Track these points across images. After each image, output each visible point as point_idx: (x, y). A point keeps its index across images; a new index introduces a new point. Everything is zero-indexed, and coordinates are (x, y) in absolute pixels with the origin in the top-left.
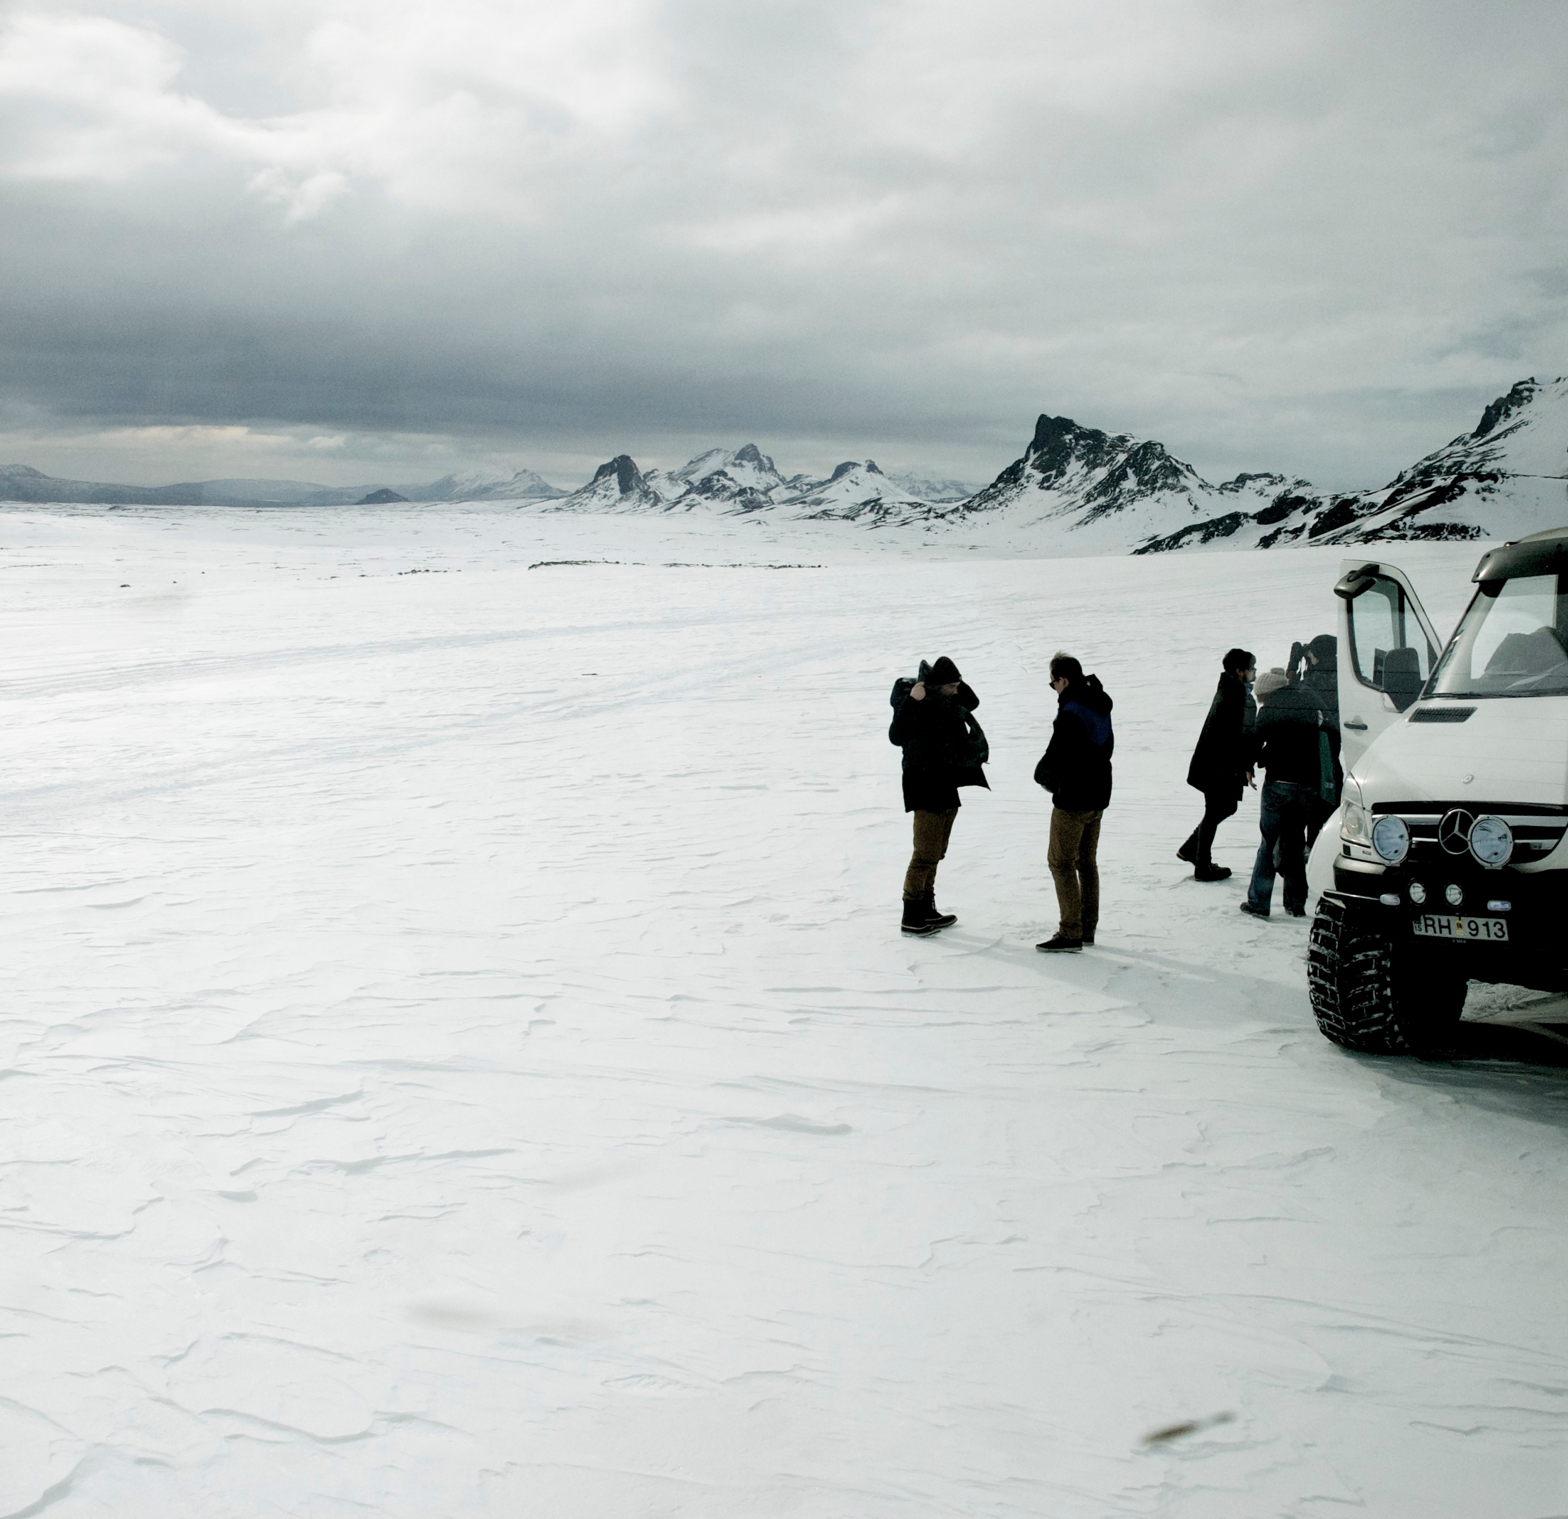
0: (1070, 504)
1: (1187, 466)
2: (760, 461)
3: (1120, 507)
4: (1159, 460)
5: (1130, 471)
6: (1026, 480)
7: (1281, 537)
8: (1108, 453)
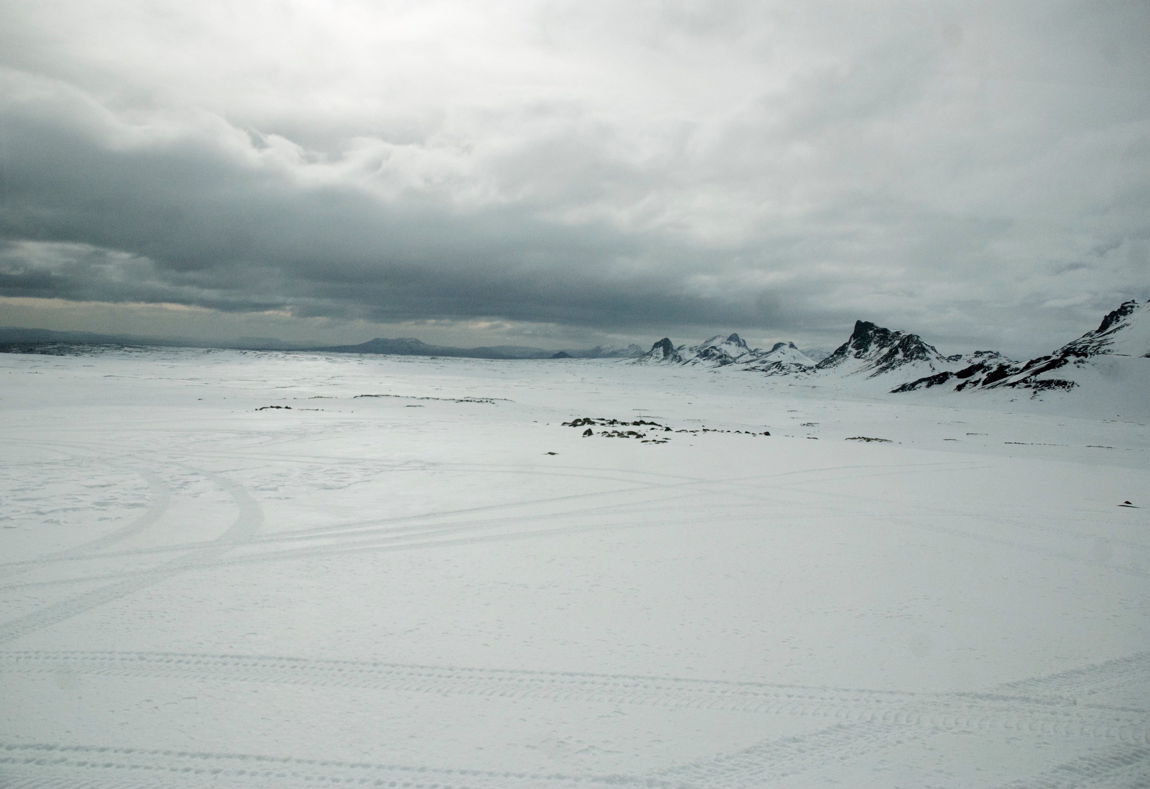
0: (868, 366)
1: (932, 347)
2: (739, 341)
3: (893, 368)
4: (915, 344)
5: (900, 350)
6: (848, 353)
7: (967, 385)
8: (890, 340)
